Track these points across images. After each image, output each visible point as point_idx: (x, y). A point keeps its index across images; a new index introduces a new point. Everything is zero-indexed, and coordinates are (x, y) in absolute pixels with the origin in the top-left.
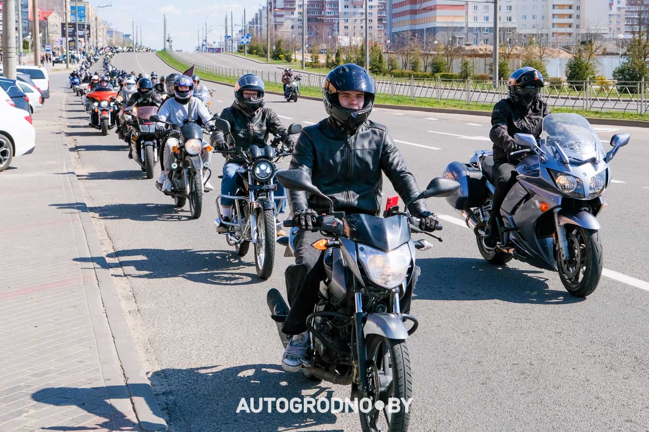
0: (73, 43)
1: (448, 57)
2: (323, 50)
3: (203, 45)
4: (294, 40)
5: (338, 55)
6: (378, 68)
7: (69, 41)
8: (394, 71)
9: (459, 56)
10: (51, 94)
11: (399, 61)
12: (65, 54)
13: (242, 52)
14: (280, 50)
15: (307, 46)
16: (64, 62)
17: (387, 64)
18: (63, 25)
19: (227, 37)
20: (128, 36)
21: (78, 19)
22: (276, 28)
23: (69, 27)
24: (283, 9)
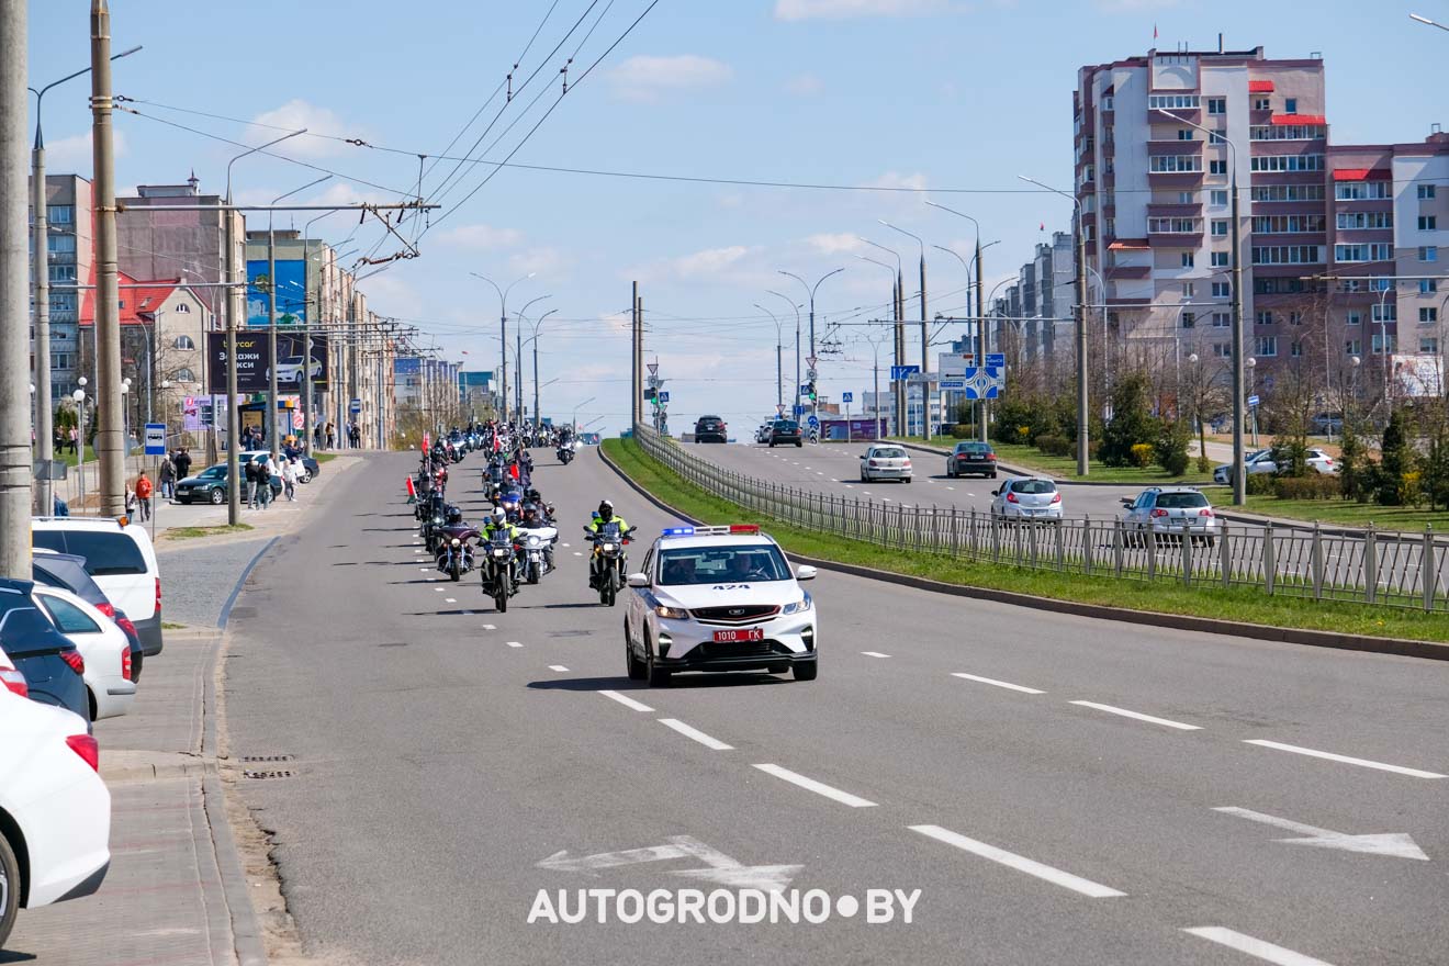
0: (255, 419)
2: (1325, 416)
3: (798, 410)
4: (1194, 378)
7: (242, 409)
10: (167, 636)
12: (222, 462)
14: (1135, 421)
15: (1253, 400)
16: (218, 497)
18: (217, 341)
19: (901, 370)
20: (480, 379)
21: (278, 315)
22: (1114, 326)
23: (239, 350)
24: (1145, 242)
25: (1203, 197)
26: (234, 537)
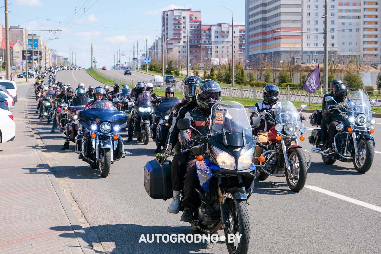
0: (30, 64)
1: (290, 72)
2: (201, 67)
3: (117, 65)
4: (180, 61)
5: (212, 71)
6: (241, 80)
7: (28, 63)
8: (252, 82)
9: (298, 71)
10: (18, 99)
11: (256, 75)
12: (24, 71)
13: (144, 69)
14: (171, 68)
15: (190, 64)
16: (24, 77)
17: (247, 77)
18: (23, 52)
19: (134, 59)
20: (66, 59)
21: (34, 48)
22: (168, 52)
23: (28, 53)
24: (173, 39)
25: (182, 32)
26: (27, 84)
